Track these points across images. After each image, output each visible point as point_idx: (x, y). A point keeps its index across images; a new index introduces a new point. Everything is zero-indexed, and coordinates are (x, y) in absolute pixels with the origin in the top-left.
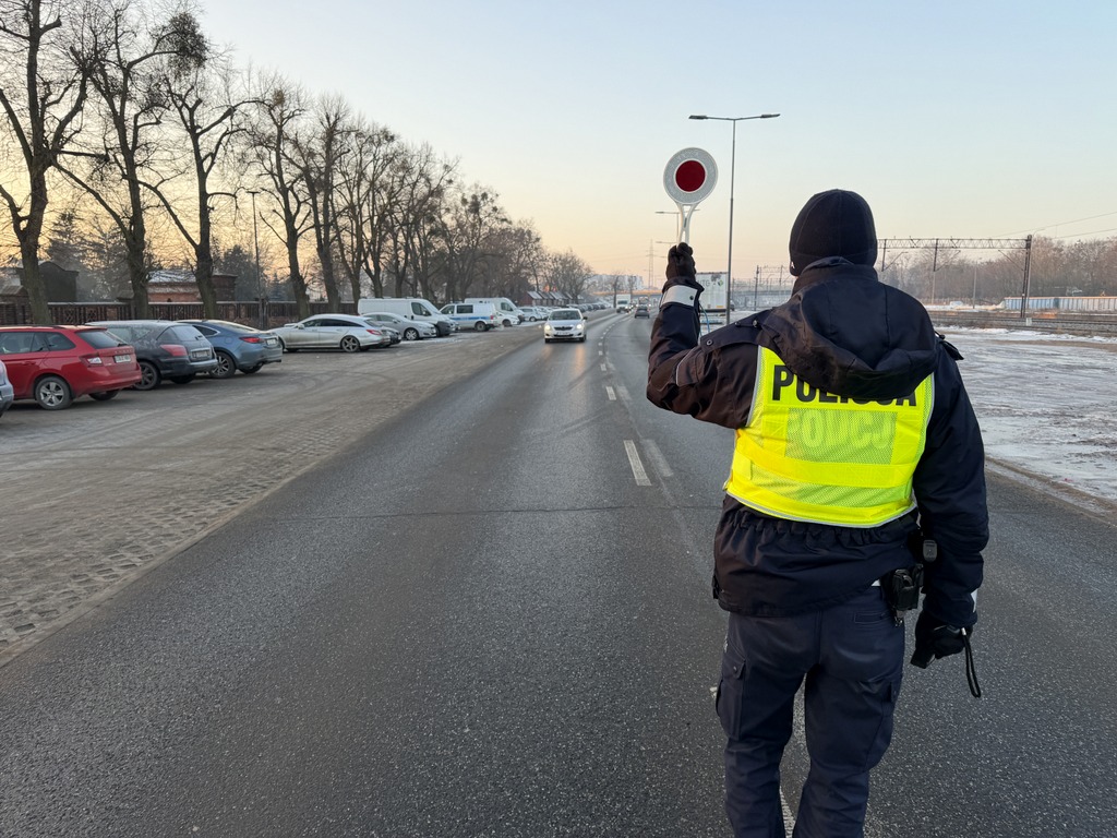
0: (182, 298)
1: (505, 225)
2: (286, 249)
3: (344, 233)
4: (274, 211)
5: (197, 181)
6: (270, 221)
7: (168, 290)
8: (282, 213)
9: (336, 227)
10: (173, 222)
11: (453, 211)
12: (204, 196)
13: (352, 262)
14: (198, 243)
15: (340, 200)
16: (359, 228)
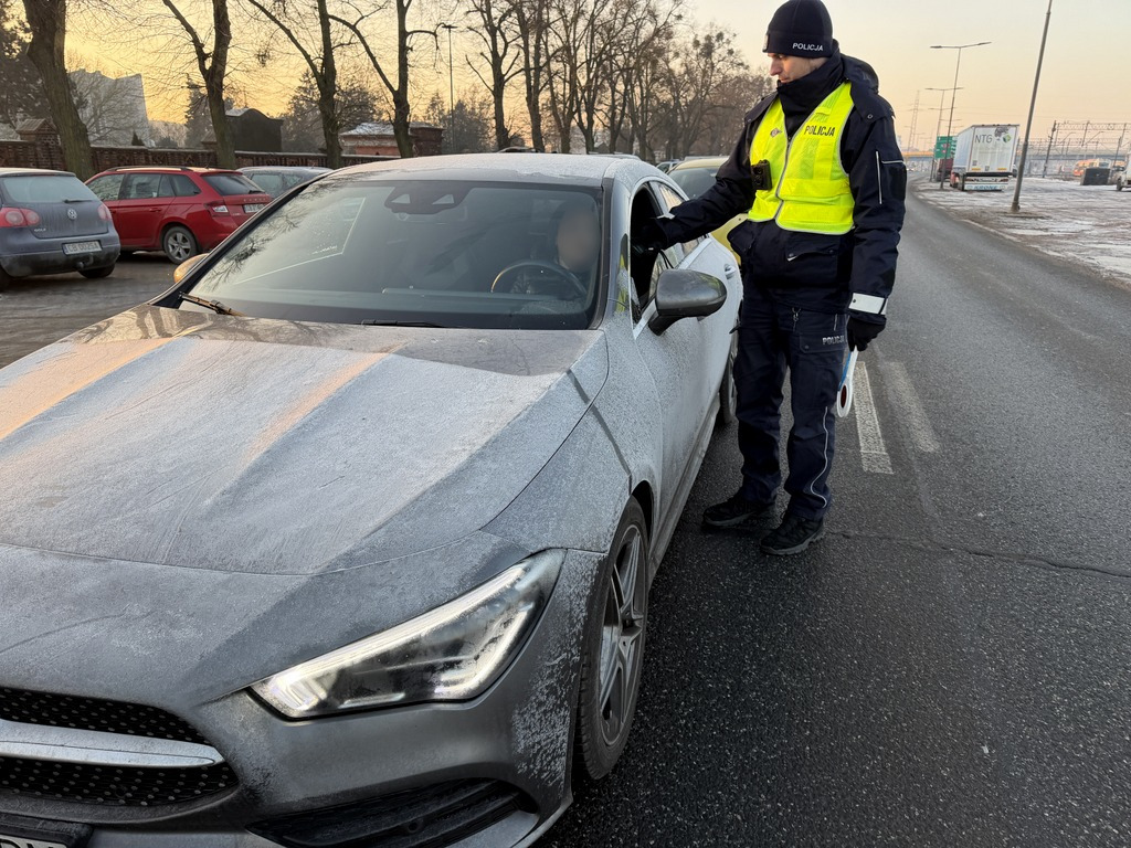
2: (492, 97)
4: (482, 54)
5: (396, 19)
6: (476, 65)
8: (490, 58)
9: (549, 72)
11: (682, 55)
12: (403, 34)
13: (563, 114)
14: (396, 89)
16: (574, 69)
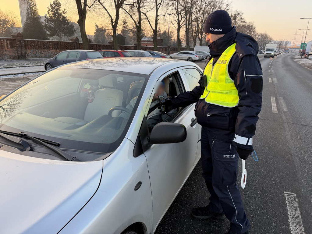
0: (150, 45)
1: (244, 23)
2: (177, 31)
3: (194, 26)
4: (175, 20)
5: (155, 12)
6: (173, 23)
7: (146, 43)
8: (177, 21)
9: (192, 25)
10: (149, 23)
12: (157, 16)
13: (195, 35)
14: (154, 29)
15: (193, 17)
16: (198, 25)
